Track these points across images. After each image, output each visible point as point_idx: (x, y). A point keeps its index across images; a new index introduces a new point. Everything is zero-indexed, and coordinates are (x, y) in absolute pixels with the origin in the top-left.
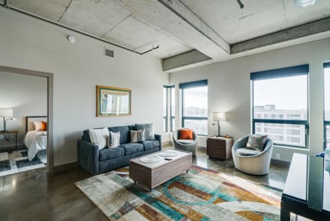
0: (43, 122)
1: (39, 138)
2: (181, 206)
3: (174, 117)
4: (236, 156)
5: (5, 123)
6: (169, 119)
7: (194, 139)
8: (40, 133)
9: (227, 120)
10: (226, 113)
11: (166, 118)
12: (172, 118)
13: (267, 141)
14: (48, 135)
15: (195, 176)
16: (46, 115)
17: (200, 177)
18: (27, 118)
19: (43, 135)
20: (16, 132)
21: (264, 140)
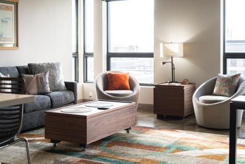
2: (131, 158)
3: (91, 55)
4: (199, 106)
6: (80, 57)
7: (132, 89)
9: (185, 56)
10: (185, 44)
11: (76, 56)
12: (86, 55)
13: (240, 81)
15: (141, 135)
17: (149, 136)
21: (237, 81)
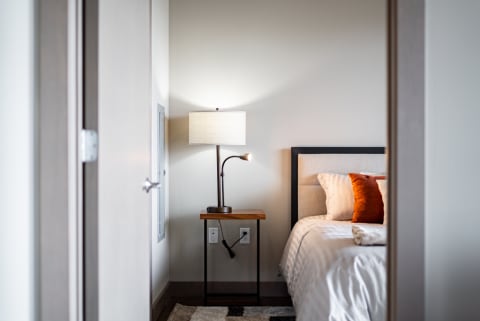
0: (357, 179)
1: (338, 258)
5: (220, 175)
8: (345, 230)
14: (390, 244)
16: (383, 142)
18: (295, 153)
19: (359, 241)
20: (257, 218)
